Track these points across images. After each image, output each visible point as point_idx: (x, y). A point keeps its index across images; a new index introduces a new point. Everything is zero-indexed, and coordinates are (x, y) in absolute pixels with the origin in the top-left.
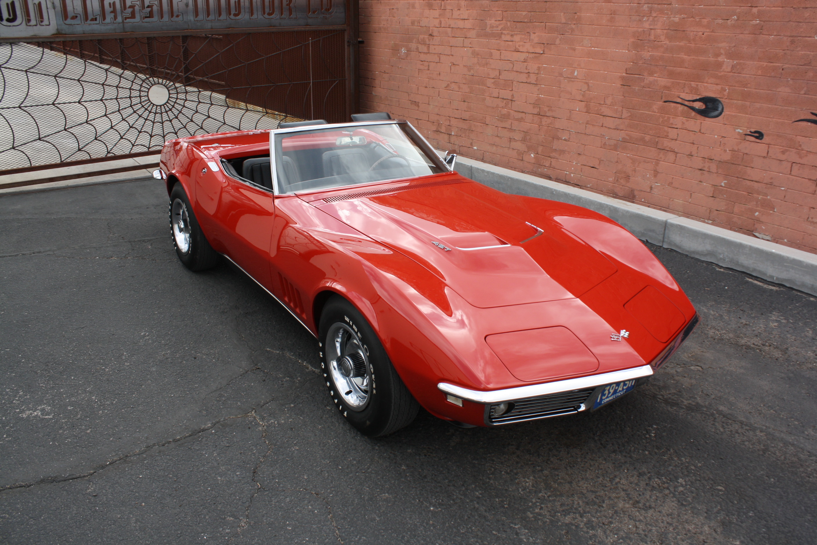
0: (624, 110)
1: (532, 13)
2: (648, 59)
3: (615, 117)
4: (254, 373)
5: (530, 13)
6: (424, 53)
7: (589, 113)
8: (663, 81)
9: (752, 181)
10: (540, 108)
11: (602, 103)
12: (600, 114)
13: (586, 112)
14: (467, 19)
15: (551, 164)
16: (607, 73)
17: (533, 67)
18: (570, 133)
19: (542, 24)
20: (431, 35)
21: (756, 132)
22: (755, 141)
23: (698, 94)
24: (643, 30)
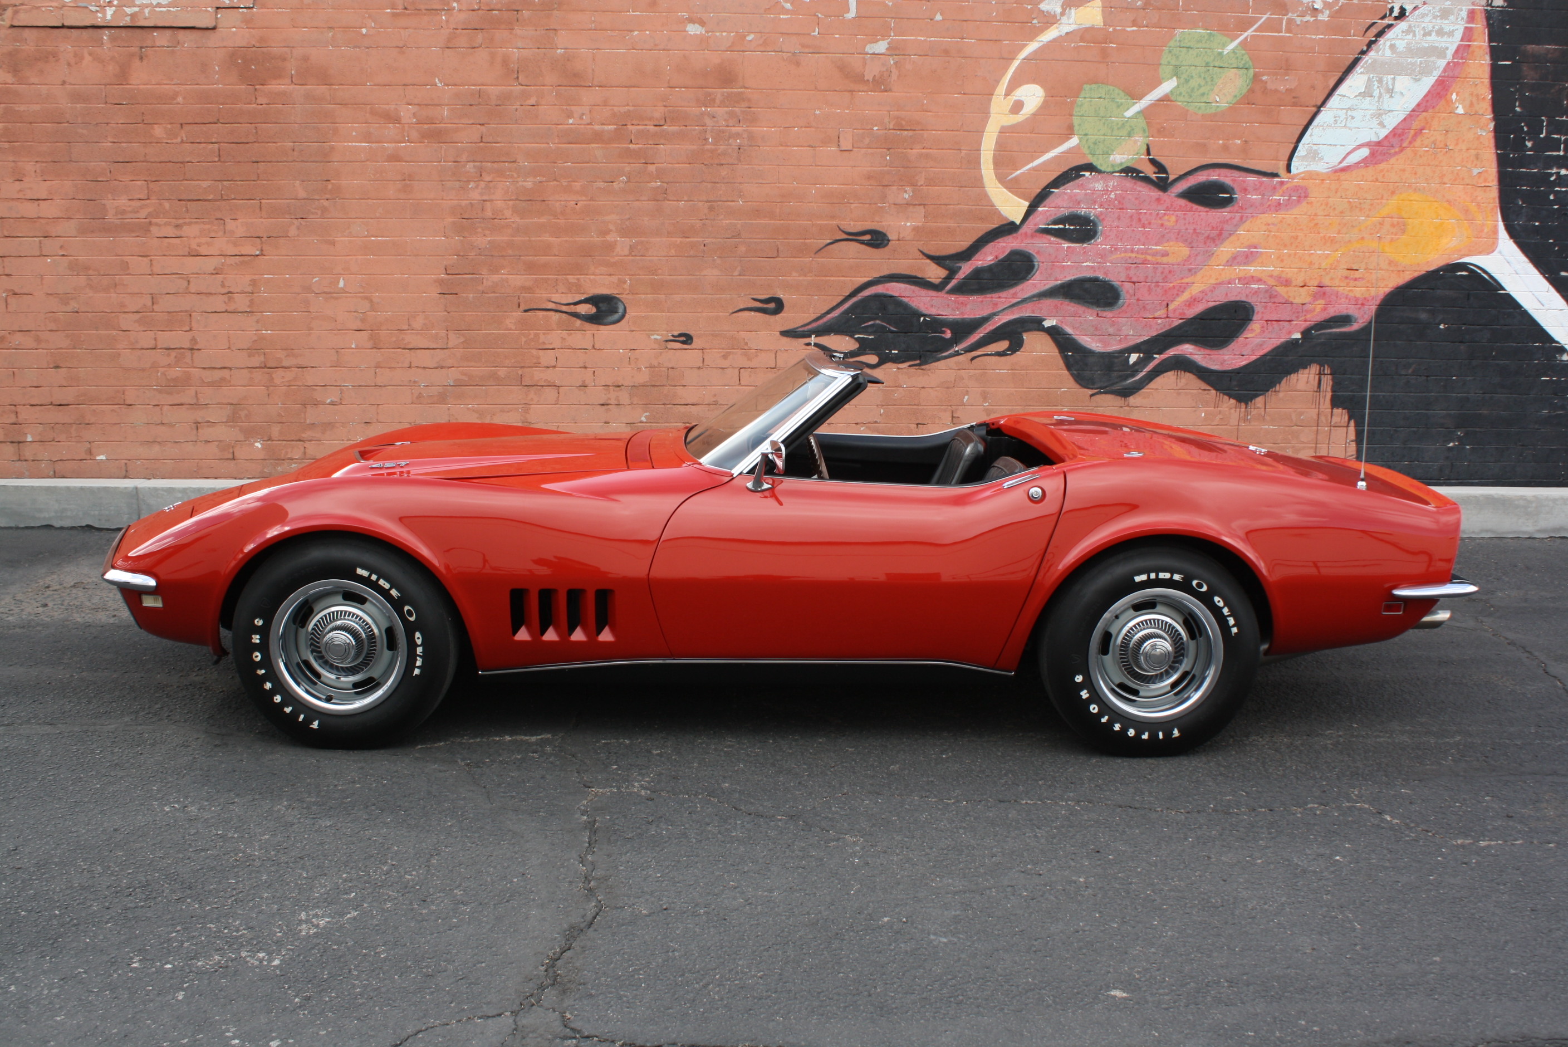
0: (451, 334)
1: (225, 183)
2: (486, 248)
3: (435, 347)
5: (218, 185)
7: (379, 349)
8: (518, 280)
10: (265, 354)
11: (406, 327)
12: (402, 346)
13: (373, 348)
14: (45, 200)
15: (305, 453)
16: (407, 278)
18: (341, 390)
19: (251, 202)
21: (680, 335)
22: (681, 347)
23: (582, 292)
24: (471, 203)
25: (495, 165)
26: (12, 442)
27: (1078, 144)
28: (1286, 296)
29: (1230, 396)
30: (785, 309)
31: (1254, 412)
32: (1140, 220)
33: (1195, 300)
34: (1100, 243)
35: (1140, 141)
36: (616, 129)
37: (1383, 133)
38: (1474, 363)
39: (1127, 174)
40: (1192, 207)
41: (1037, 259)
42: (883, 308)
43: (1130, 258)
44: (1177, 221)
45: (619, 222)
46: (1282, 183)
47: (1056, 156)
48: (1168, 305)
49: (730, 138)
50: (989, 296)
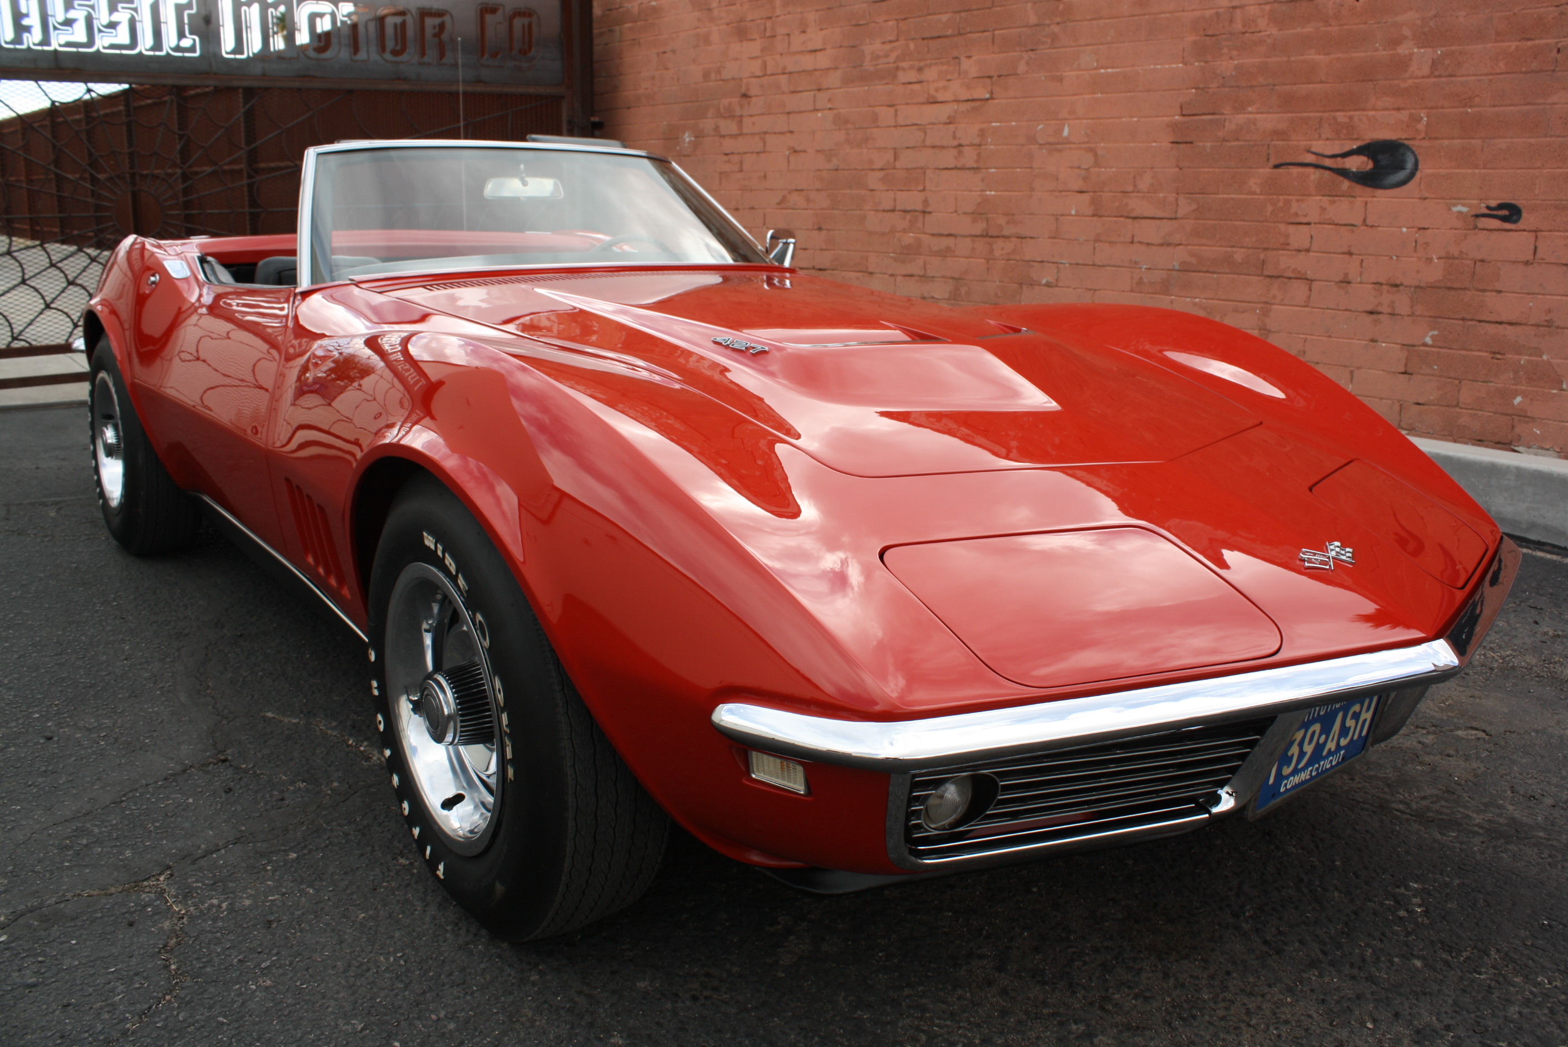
0: (1182, 199)
1: (963, 14)
2: (1232, 75)
3: (1161, 215)
4: (208, 773)
5: (957, 16)
6: (732, 136)
7: (1101, 216)
8: (1269, 121)
9: (1501, 323)
10: (987, 220)
11: (1130, 188)
12: (1125, 214)
13: (1094, 215)
14: (821, 50)
16: (1136, 122)
17: (968, 131)
18: (1058, 268)
19: (986, 34)
20: (745, 96)
21: (1501, 207)
22: (1500, 227)
23: (1355, 136)
24: (1217, 13)
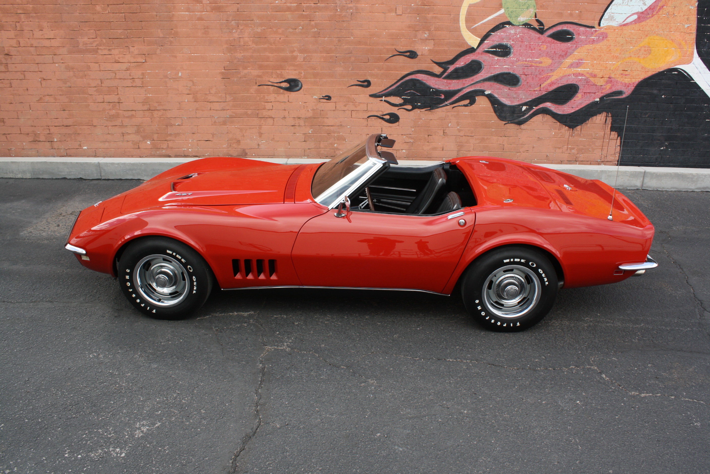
0: (227, 96)
1: (128, 31)
2: (241, 58)
3: (221, 101)
7: (197, 102)
8: (256, 72)
9: (330, 126)
11: (208, 93)
12: (207, 101)
13: (194, 102)
14: (53, 39)
15: (168, 146)
16: (208, 72)
18: (182, 119)
19: (140, 39)
20: (7, 55)
21: (326, 96)
22: (326, 102)
23: (283, 77)
24: (234, 39)
25: (244, 22)
26: (49, 141)
27: (504, 13)
28: (594, 82)
29: (566, 125)
30: (372, 85)
31: (576, 132)
32: (530, 47)
33: (553, 83)
34: (512, 57)
35: (532, 11)
36: (297, 5)
37: (645, 8)
38: (676, 113)
39: (526, 26)
40: (554, 42)
41: (483, 64)
42: (415, 85)
43: (525, 64)
44: (547, 48)
45: (299, 47)
46: (596, 31)
47: (494, 18)
48: (540, 85)
49: (347, 9)
50: (461, 80)
